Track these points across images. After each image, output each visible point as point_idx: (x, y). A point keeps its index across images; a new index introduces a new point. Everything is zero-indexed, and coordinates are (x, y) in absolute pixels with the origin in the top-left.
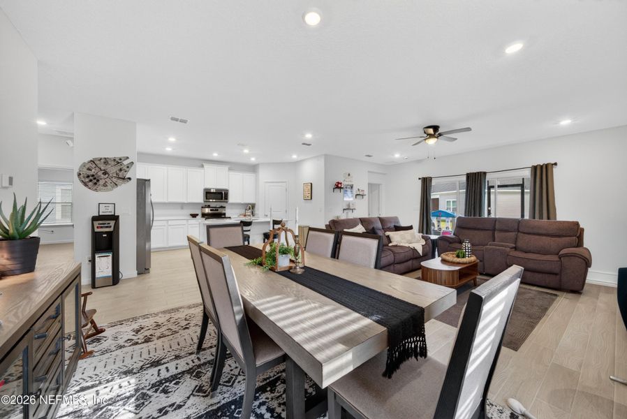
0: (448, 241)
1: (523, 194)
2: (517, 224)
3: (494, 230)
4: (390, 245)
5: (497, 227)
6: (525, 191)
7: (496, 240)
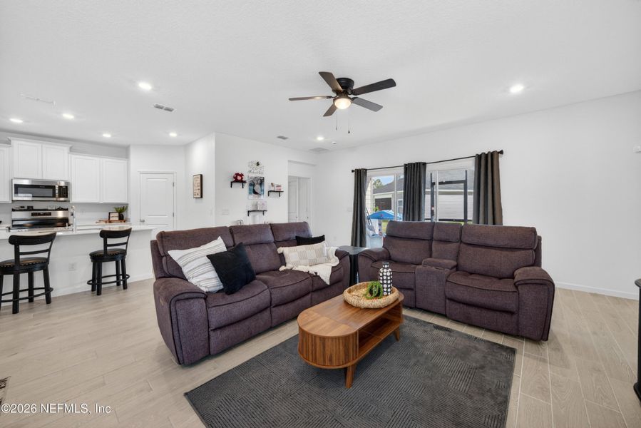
0: (370, 258)
1: (466, 194)
2: (458, 231)
3: (431, 240)
4: (282, 268)
5: (435, 235)
6: (468, 191)
7: (434, 254)
